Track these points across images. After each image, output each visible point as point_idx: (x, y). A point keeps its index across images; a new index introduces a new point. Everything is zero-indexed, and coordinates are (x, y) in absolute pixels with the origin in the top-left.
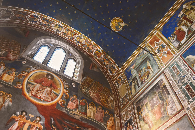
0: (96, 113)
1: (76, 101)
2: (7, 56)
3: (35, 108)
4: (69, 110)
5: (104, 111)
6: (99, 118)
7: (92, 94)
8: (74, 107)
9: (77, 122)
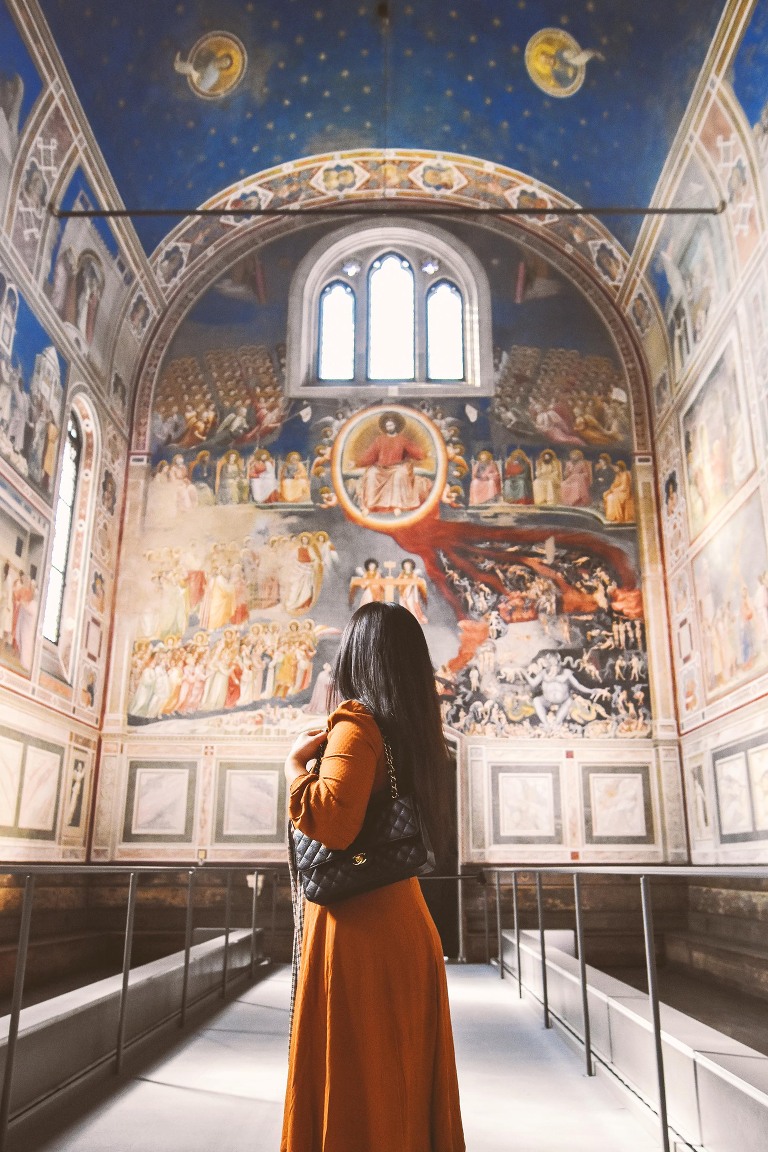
0: (563, 484)
1: (491, 472)
2: (259, 421)
3: (390, 541)
4: (479, 508)
5: (589, 464)
6: (575, 497)
7: (540, 418)
8: (491, 494)
9: (508, 535)
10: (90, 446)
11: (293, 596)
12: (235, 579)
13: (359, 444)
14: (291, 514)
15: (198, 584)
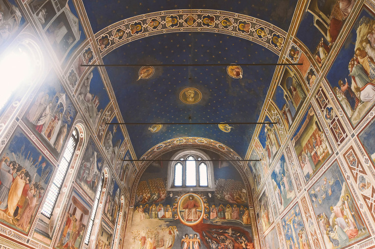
0: (232, 214)
1: (215, 210)
2: (160, 197)
3: (191, 229)
4: (212, 220)
5: (238, 208)
6: (235, 217)
7: (226, 197)
8: (215, 216)
9: (220, 227)
10: (122, 206)
11: (167, 244)
12: (153, 239)
13: (184, 203)
14: (167, 221)
15: (144, 240)
